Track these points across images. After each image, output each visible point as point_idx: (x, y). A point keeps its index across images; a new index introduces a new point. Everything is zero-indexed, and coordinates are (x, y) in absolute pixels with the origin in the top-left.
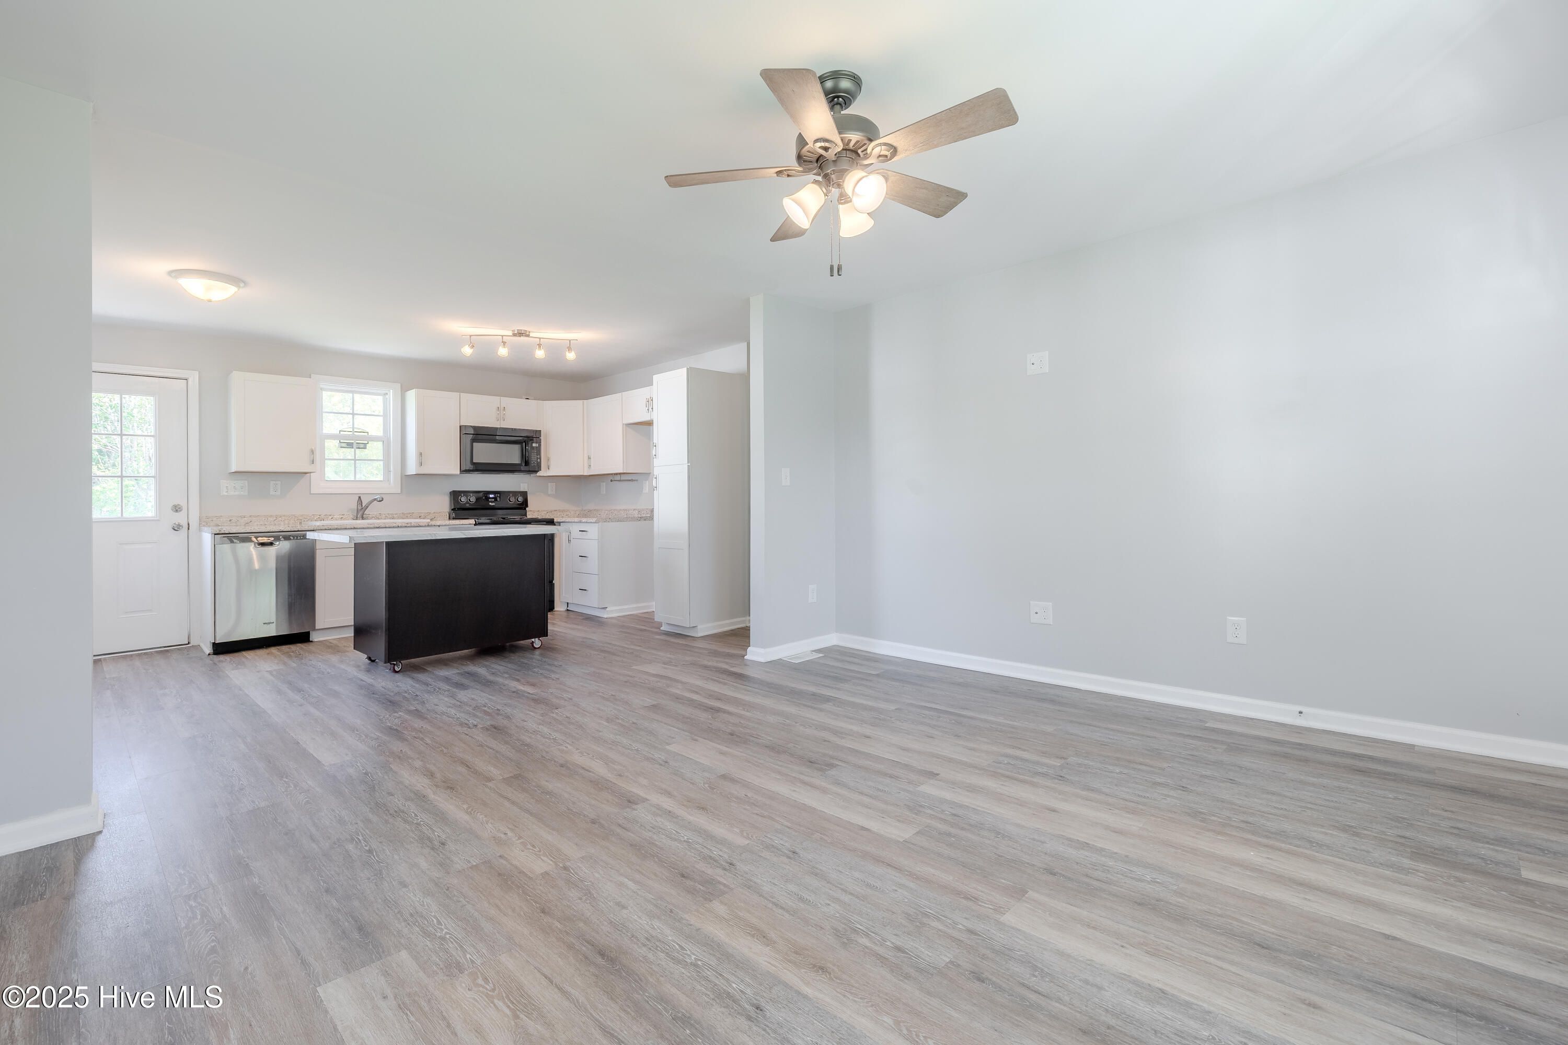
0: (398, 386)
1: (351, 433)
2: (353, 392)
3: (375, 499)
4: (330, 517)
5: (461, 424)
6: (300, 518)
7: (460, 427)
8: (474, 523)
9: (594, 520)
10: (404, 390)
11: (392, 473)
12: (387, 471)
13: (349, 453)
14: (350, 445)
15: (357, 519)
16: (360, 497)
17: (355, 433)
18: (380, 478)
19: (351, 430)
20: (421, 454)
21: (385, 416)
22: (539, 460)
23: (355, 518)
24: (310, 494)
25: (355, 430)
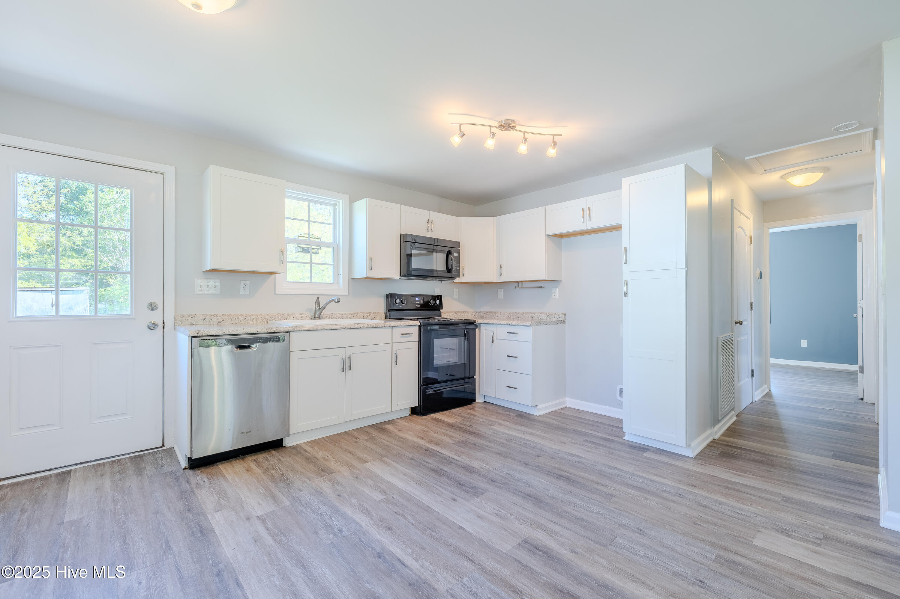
0: (347, 197)
1: (307, 239)
2: (310, 201)
3: (333, 300)
4: (292, 317)
5: (402, 233)
6: (267, 317)
7: (401, 235)
8: (419, 324)
9: (528, 323)
10: (352, 201)
11: (341, 276)
12: (336, 274)
13: (306, 257)
14: (306, 250)
15: (315, 318)
16: (318, 298)
17: (311, 239)
18: (329, 280)
19: (308, 236)
20: (371, 259)
21: (335, 224)
22: (458, 268)
23: (313, 318)
24: (275, 294)
25: (311, 237)
